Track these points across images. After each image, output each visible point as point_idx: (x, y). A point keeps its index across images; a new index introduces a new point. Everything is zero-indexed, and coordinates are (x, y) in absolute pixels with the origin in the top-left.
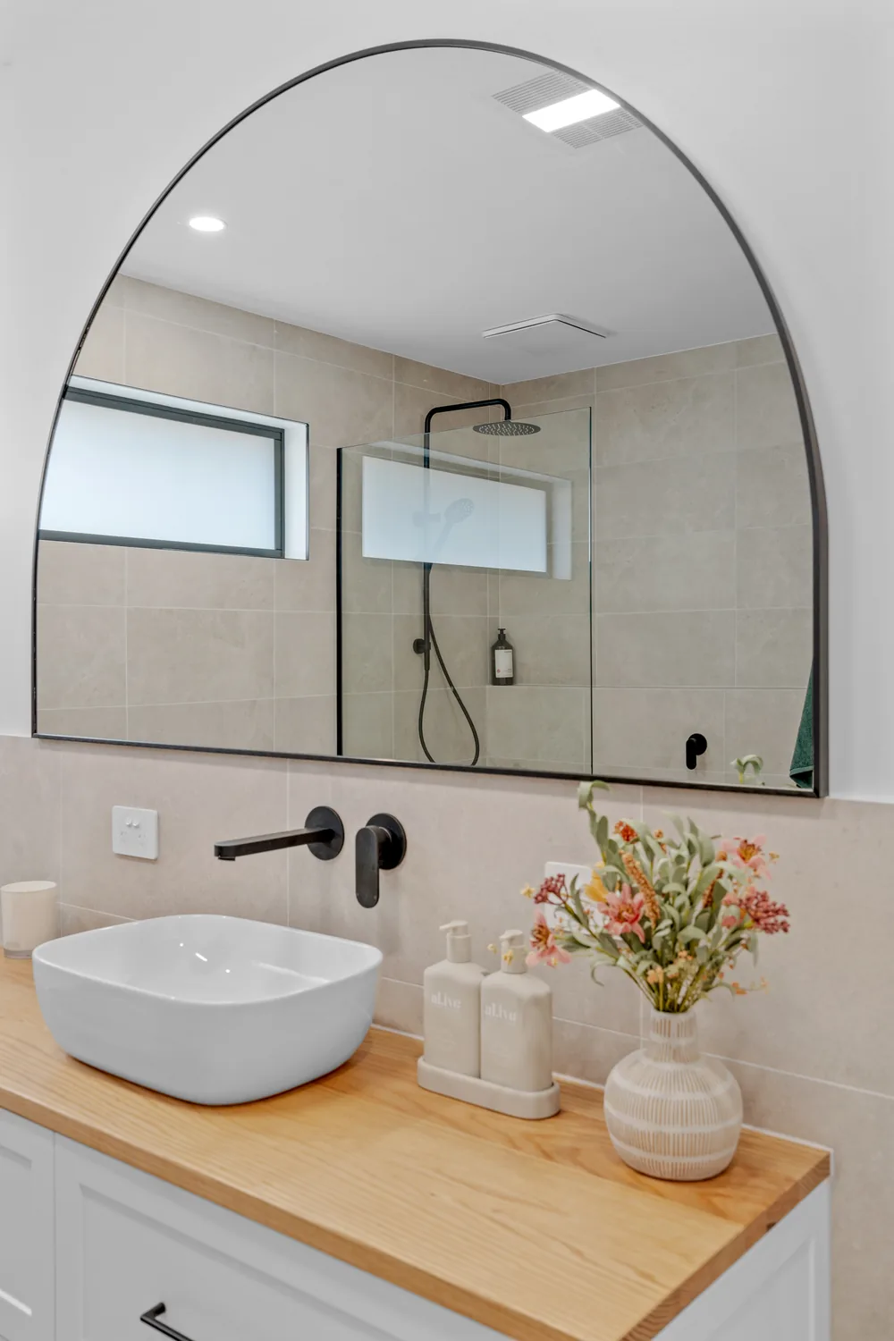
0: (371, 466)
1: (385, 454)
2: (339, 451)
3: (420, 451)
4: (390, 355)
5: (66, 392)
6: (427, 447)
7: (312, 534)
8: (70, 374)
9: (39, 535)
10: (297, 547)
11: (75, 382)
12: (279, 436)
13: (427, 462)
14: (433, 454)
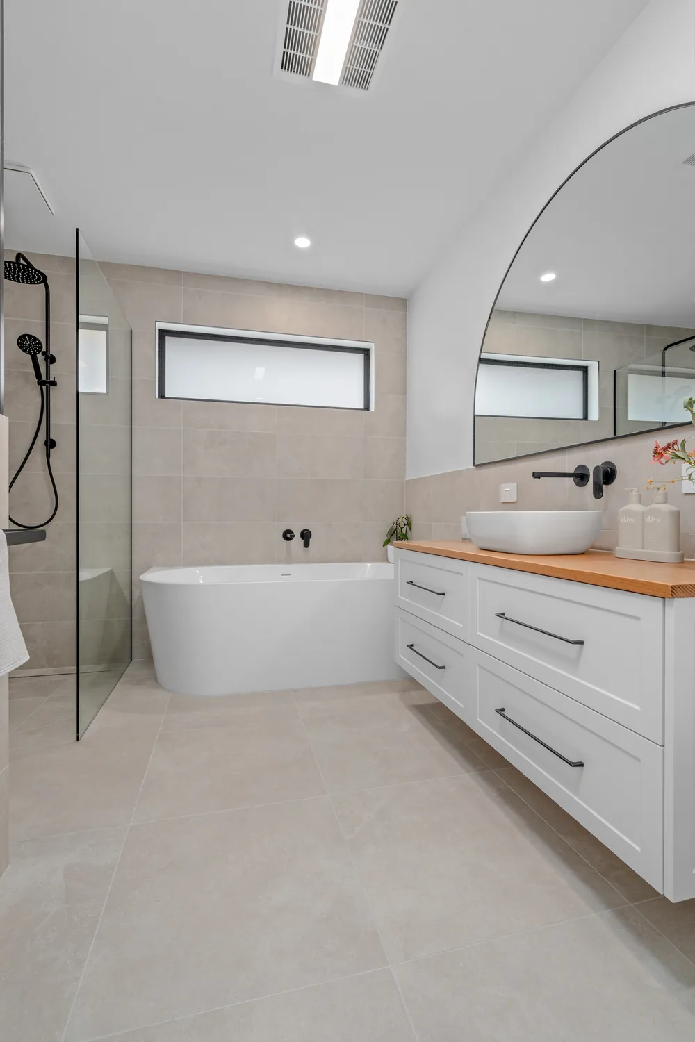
0: (632, 379)
1: (640, 372)
2: (615, 371)
3: (660, 368)
4: (642, 325)
5: (481, 361)
6: (664, 365)
7: (601, 410)
8: (481, 352)
9: (474, 416)
10: (594, 415)
11: (484, 356)
12: (585, 370)
13: (663, 374)
14: (667, 369)
